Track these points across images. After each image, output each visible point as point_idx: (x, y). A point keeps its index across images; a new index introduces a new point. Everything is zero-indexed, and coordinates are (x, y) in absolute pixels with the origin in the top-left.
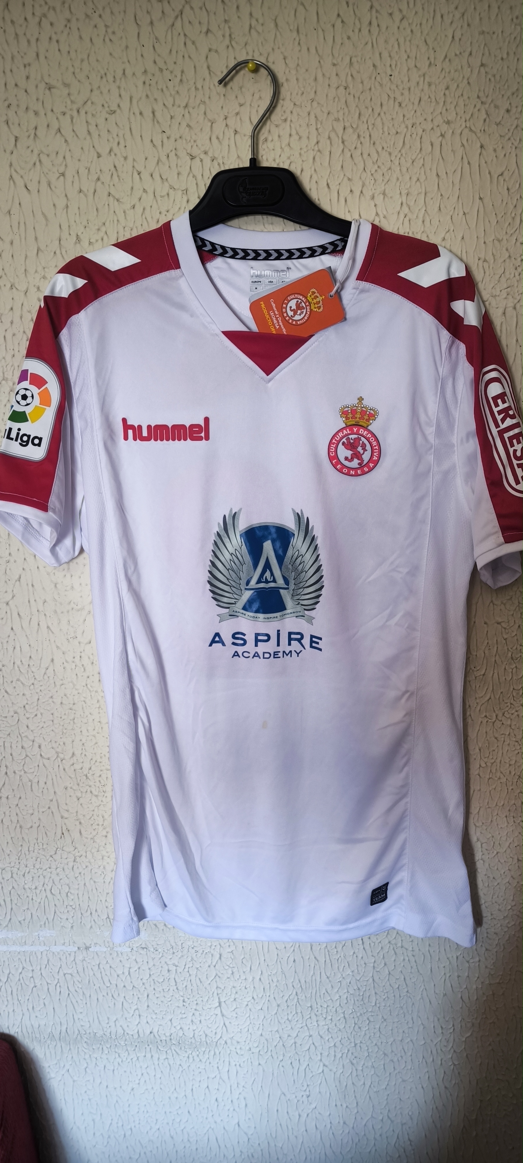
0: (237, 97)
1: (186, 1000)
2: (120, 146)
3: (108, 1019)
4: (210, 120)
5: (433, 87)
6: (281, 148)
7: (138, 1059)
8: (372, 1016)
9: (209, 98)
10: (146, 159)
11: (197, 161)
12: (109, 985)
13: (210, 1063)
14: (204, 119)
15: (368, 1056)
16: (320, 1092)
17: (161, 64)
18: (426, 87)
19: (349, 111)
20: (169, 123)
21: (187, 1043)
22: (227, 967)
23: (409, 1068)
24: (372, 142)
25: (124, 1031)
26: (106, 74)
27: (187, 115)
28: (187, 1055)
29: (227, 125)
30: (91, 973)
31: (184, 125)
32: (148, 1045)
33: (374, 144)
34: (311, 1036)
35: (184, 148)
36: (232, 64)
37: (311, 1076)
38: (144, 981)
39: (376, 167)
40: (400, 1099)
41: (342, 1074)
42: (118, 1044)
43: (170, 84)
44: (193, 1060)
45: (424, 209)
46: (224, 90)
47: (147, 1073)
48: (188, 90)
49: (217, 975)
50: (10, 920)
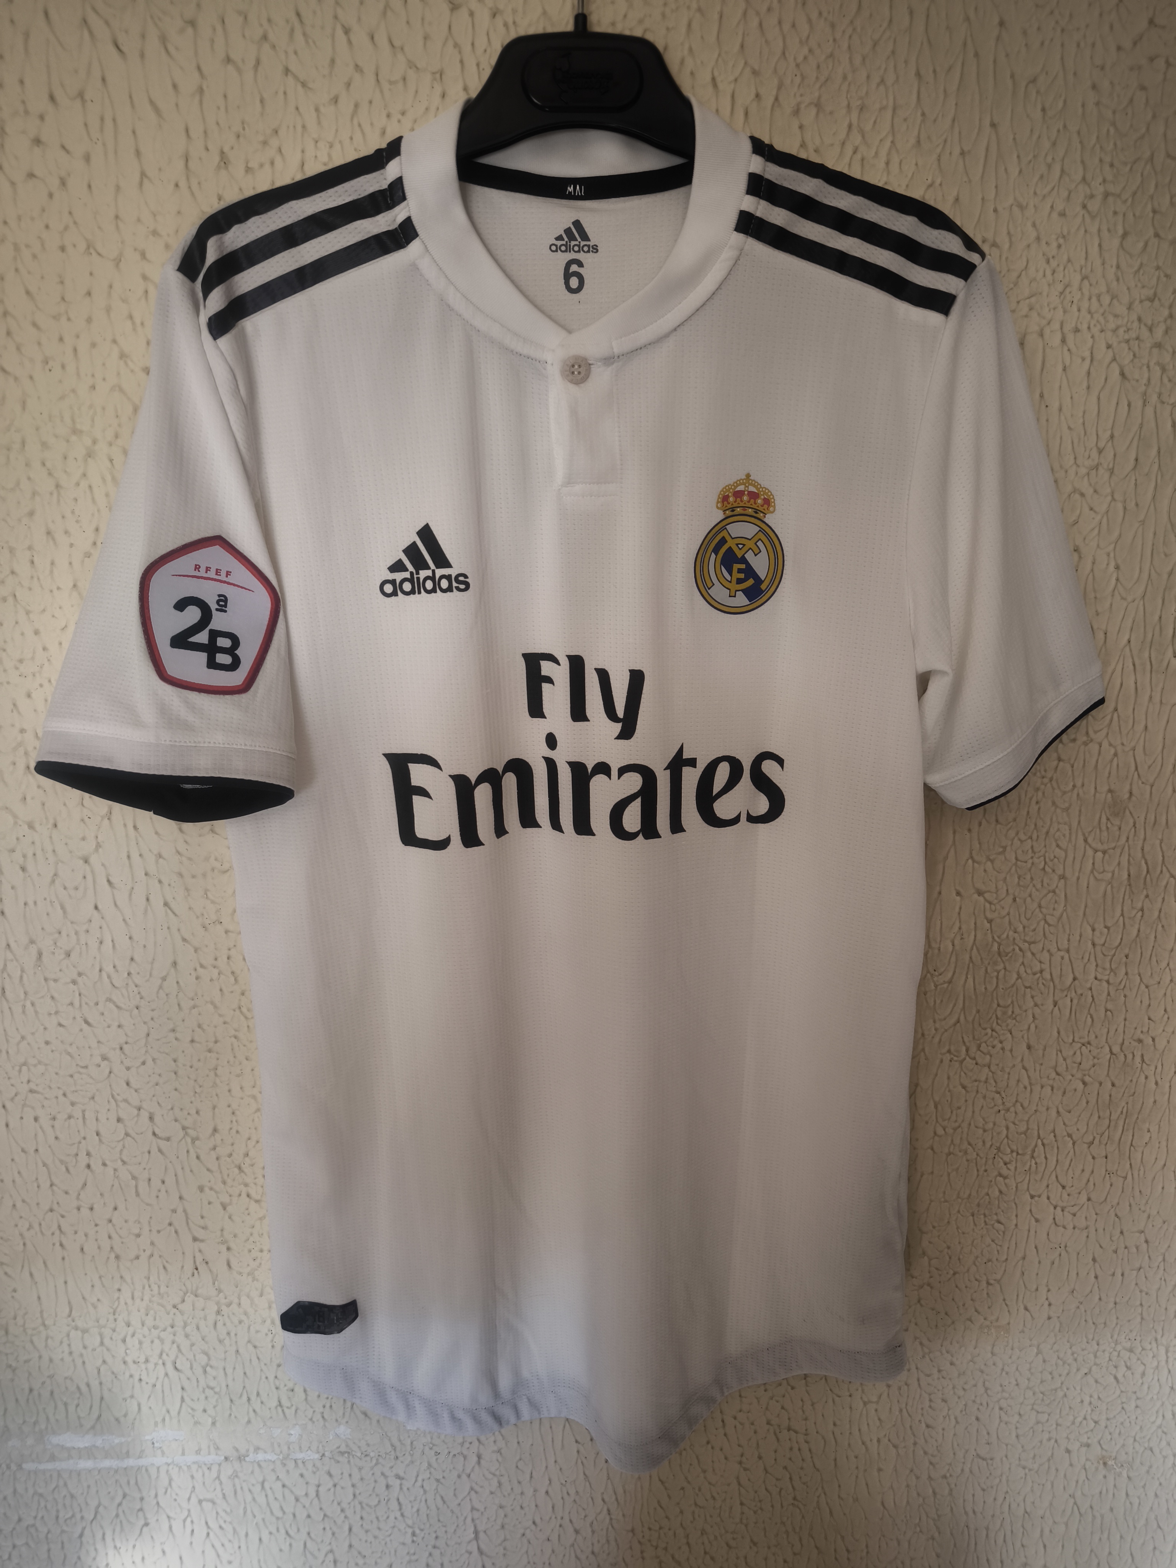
38: (344, 1506)
49: (472, 1489)
50: (100, 1416)
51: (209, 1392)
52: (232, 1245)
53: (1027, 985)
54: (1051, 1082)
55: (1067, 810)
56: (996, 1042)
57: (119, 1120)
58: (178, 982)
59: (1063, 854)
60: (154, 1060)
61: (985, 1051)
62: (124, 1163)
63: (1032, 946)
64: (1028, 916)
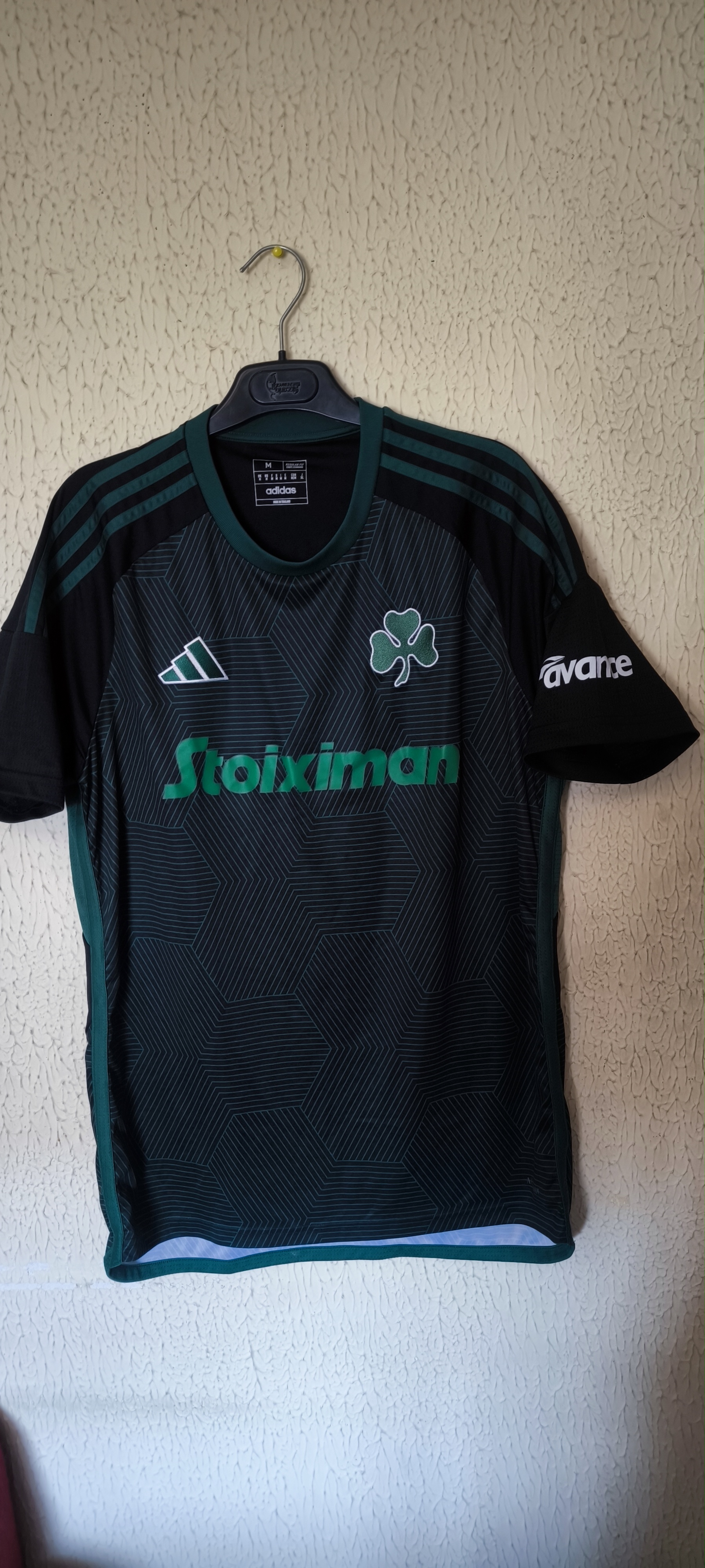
0: (261, 284)
1: (210, 1349)
2: (130, 336)
3: (114, 1376)
4: (231, 309)
5: (480, 273)
6: (312, 339)
7: (150, 1428)
8: (439, 1365)
9: (231, 284)
10: (160, 350)
11: (217, 353)
12: (114, 1332)
13: (240, 1432)
14: (225, 307)
15: (436, 1417)
16: (377, 1467)
17: (177, 249)
18: (472, 273)
19: (387, 300)
20: (185, 312)
21: (212, 1406)
22: (261, 1306)
23: (487, 1432)
24: (414, 333)
25: (133, 1391)
26: (114, 259)
27: (205, 303)
28: (211, 1422)
29: (250, 314)
30: (93, 1318)
31: (202, 313)
32: (164, 1410)
33: (416, 335)
34: (364, 1394)
35: (203, 339)
36: (256, 249)
37: (366, 1446)
38: (159, 1326)
39: (419, 360)
40: (477, 1474)
41: (404, 1443)
42: (126, 1409)
43: (187, 270)
44: (220, 1428)
45: (474, 405)
46: (247, 276)
47: (163, 1447)
48: (207, 276)
49: (248, 1316)
51: (66, 1234)
53: (615, 939)
57: (11, 1033)
58: (50, 939)
60: (34, 992)
61: (590, 987)
62: (14, 1064)
63: (615, 911)
64: (611, 891)
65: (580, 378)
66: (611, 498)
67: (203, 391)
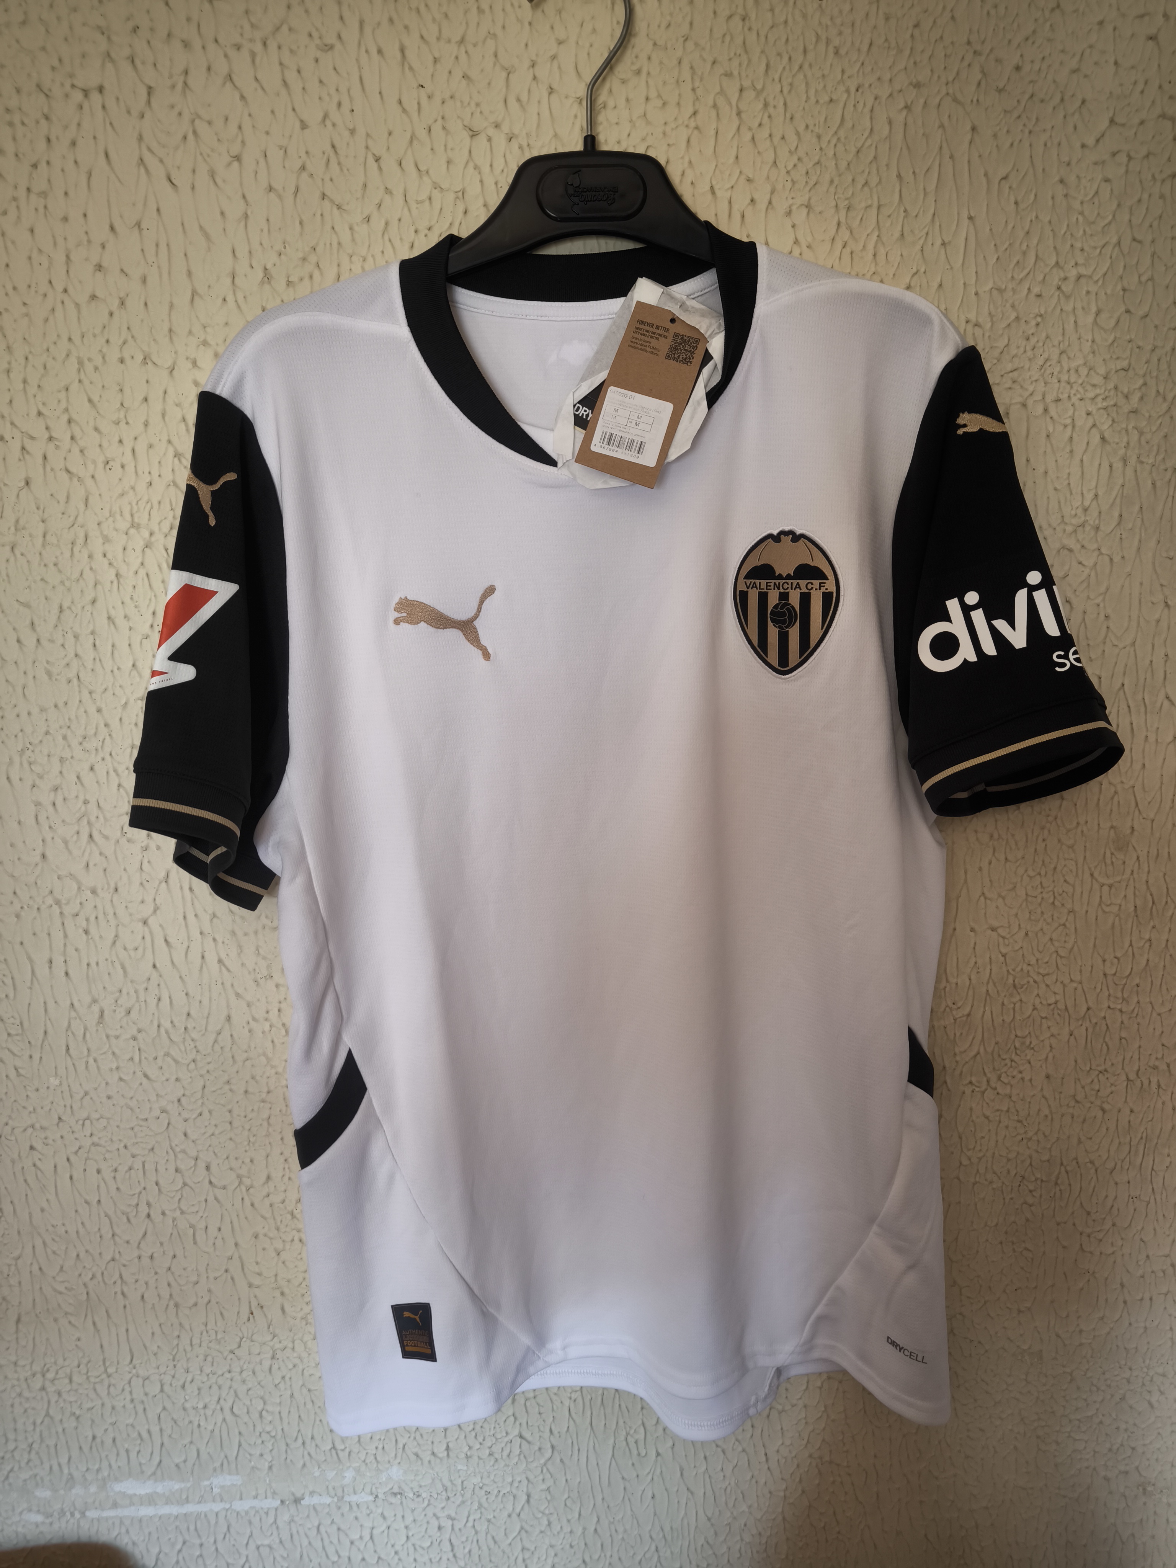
0: (553, 27)
2: (342, 109)
4: (504, 68)
5: (893, 22)
6: (631, 120)
9: (503, 27)
10: (390, 134)
11: (482, 138)
14: (494, 65)
18: (881, 21)
19: (749, 60)
20: (431, 70)
24: (788, 116)
27: (463, 57)
29: (535, 78)
30: (305, 1542)
31: (457, 74)
35: (458, 117)
38: (397, 1548)
39: (795, 159)
45: (876, 233)
48: (465, 12)
49: (522, 1528)
50: (160, 1462)
51: (265, 1437)
52: (286, 1291)
53: (1044, 1015)
54: (1071, 1110)
55: (1071, 847)
56: (1015, 1073)
57: (177, 1170)
58: (232, 1036)
59: (1071, 889)
60: (210, 1112)
61: (1006, 1081)
62: (182, 1212)
63: (1046, 978)
64: (1041, 949)
65: (1036, 195)
66: (1072, 380)
67: (458, 203)
